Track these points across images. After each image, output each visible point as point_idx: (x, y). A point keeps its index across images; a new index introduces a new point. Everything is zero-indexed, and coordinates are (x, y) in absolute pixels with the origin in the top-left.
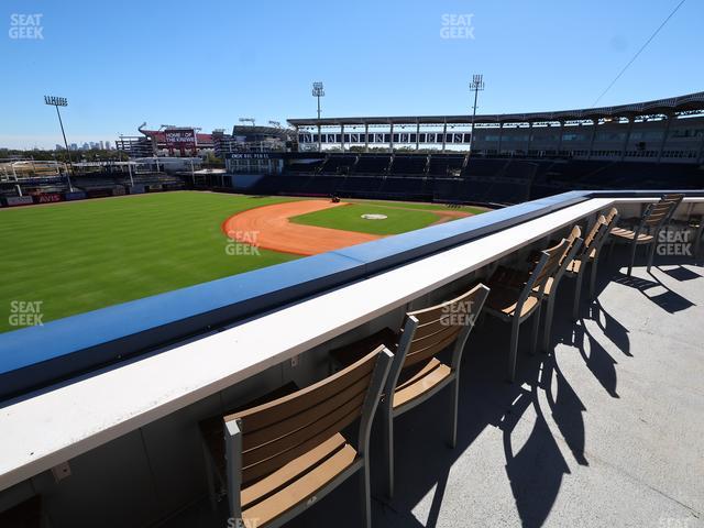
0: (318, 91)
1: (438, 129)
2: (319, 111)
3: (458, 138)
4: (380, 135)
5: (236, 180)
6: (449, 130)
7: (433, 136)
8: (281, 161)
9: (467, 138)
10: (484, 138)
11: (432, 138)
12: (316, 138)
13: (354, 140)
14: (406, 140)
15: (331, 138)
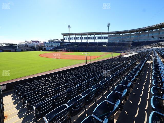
0: (69, 27)
1: (99, 36)
2: (69, 32)
3: (105, 38)
4: (85, 38)
5: (47, 49)
6: (102, 36)
7: (98, 37)
9: (107, 38)
10: (111, 38)
11: (98, 38)
12: (68, 38)
13: (78, 39)
14: (91, 39)
15: (72, 38)
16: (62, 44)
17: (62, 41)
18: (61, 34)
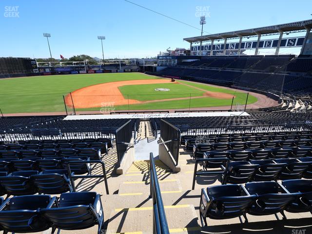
0: (203, 21)
2: (202, 33)
3: (291, 43)
5: (158, 69)
6: (285, 36)
8: (176, 60)
9: (301, 41)
11: (268, 44)
13: (217, 49)
14: (249, 47)
15: (206, 48)
17: (185, 55)
18: (184, 39)
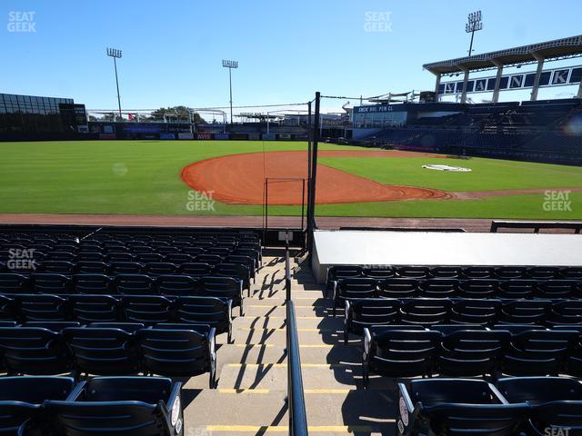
2: (470, 49)
5: (357, 133)
12: (460, 85)
13: (515, 85)
15: (480, 86)
16: (421, 115)
17: (424, 102)
